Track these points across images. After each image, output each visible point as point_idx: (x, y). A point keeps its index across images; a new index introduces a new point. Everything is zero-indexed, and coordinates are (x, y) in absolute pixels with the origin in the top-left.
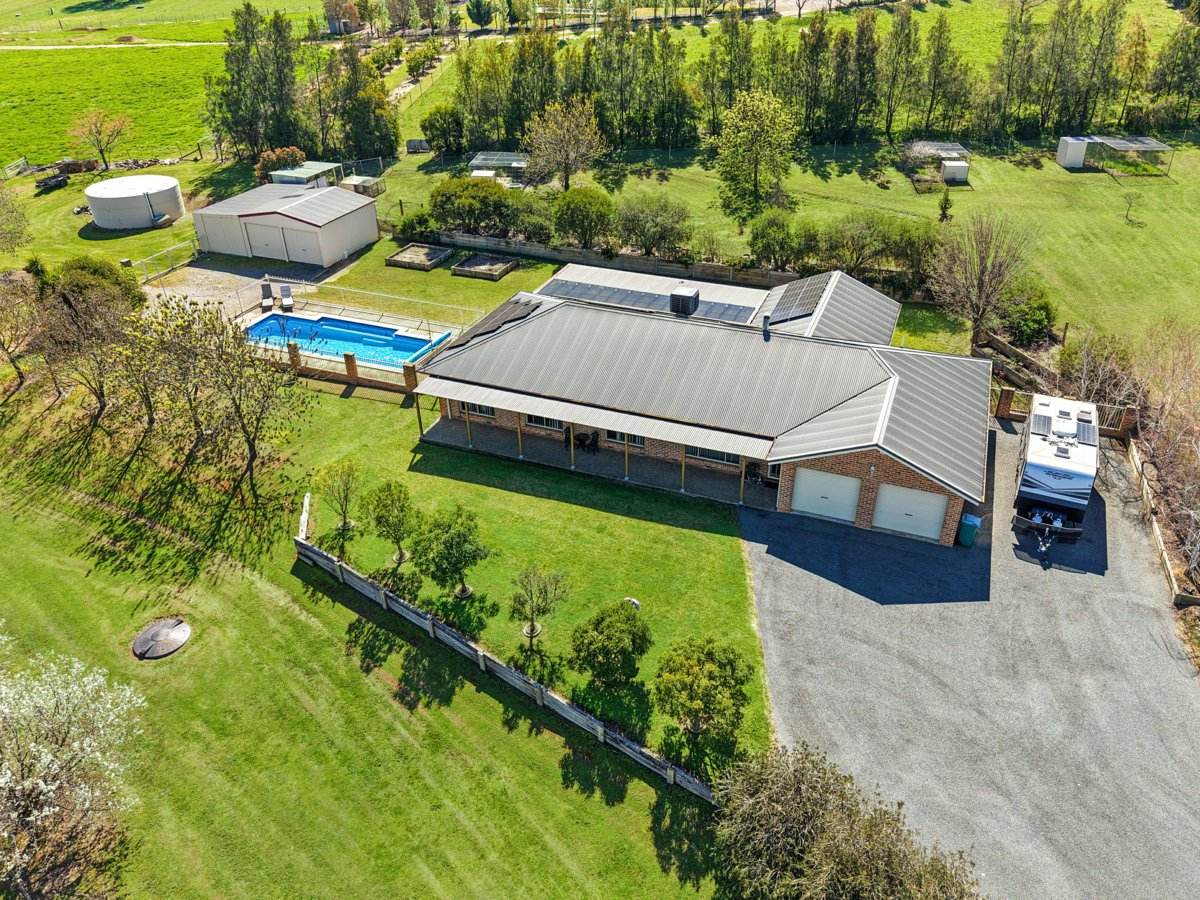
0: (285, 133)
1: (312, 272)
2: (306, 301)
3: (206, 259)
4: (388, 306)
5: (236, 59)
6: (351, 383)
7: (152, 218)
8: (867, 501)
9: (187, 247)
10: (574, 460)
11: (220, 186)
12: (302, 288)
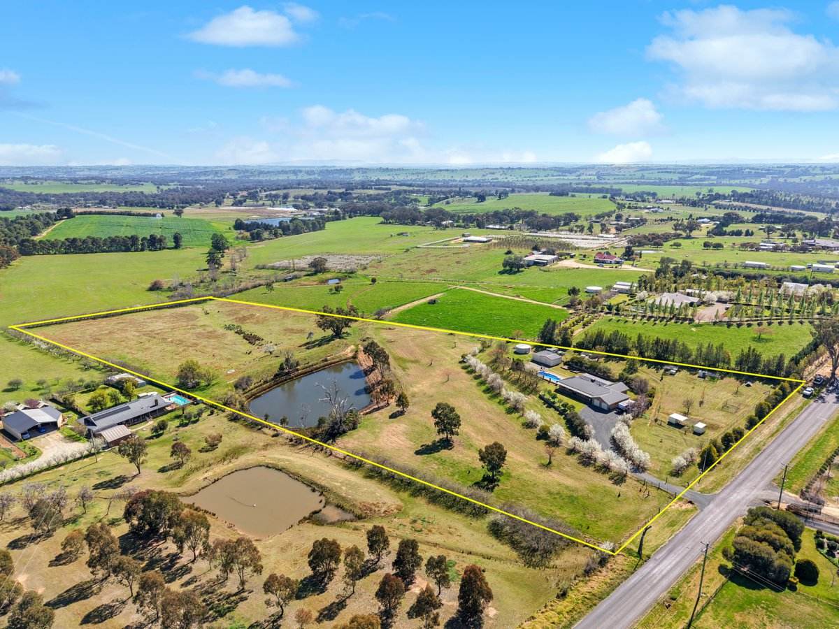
0: (551, 341)
1: (549, 366)
2: (547, 370)
3: (533, 361)
4: (558, 374)
5: (546, 326)
6: (549, 382)
7: (525, 352)
8: (600, 404)
9: (530, 358)
10: (572, 395)
11: (538, 349)
12: (546, 368)
